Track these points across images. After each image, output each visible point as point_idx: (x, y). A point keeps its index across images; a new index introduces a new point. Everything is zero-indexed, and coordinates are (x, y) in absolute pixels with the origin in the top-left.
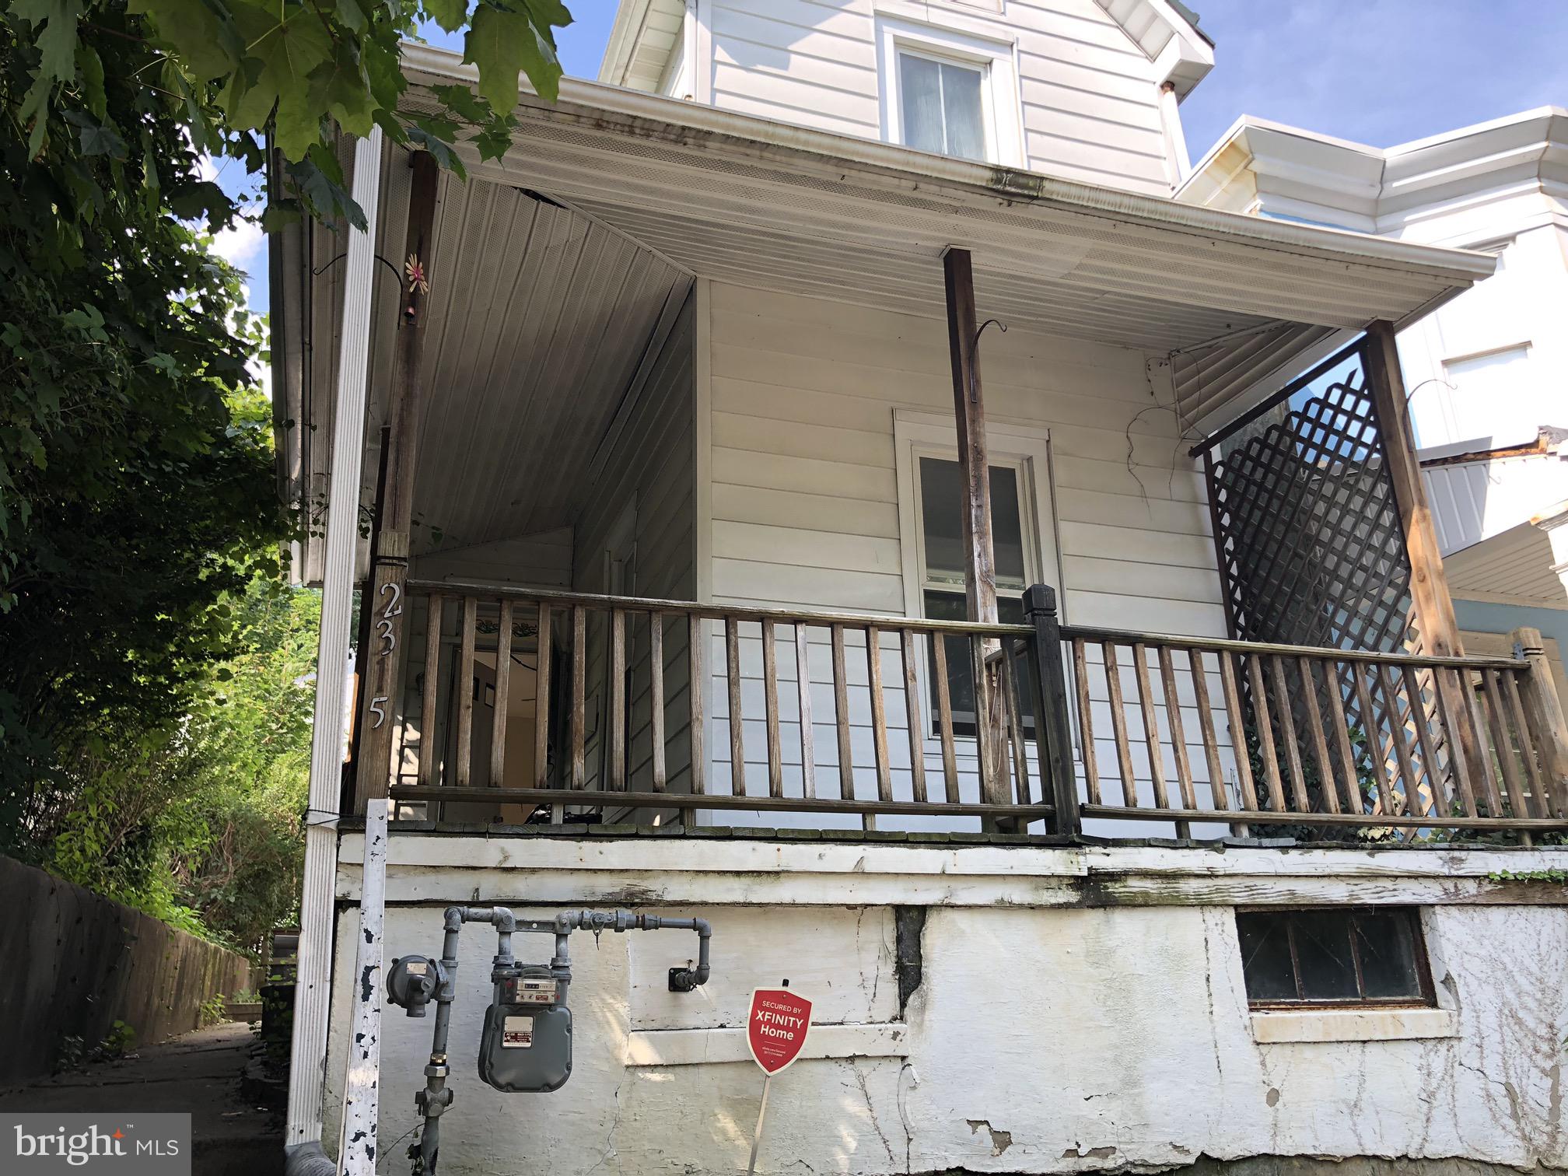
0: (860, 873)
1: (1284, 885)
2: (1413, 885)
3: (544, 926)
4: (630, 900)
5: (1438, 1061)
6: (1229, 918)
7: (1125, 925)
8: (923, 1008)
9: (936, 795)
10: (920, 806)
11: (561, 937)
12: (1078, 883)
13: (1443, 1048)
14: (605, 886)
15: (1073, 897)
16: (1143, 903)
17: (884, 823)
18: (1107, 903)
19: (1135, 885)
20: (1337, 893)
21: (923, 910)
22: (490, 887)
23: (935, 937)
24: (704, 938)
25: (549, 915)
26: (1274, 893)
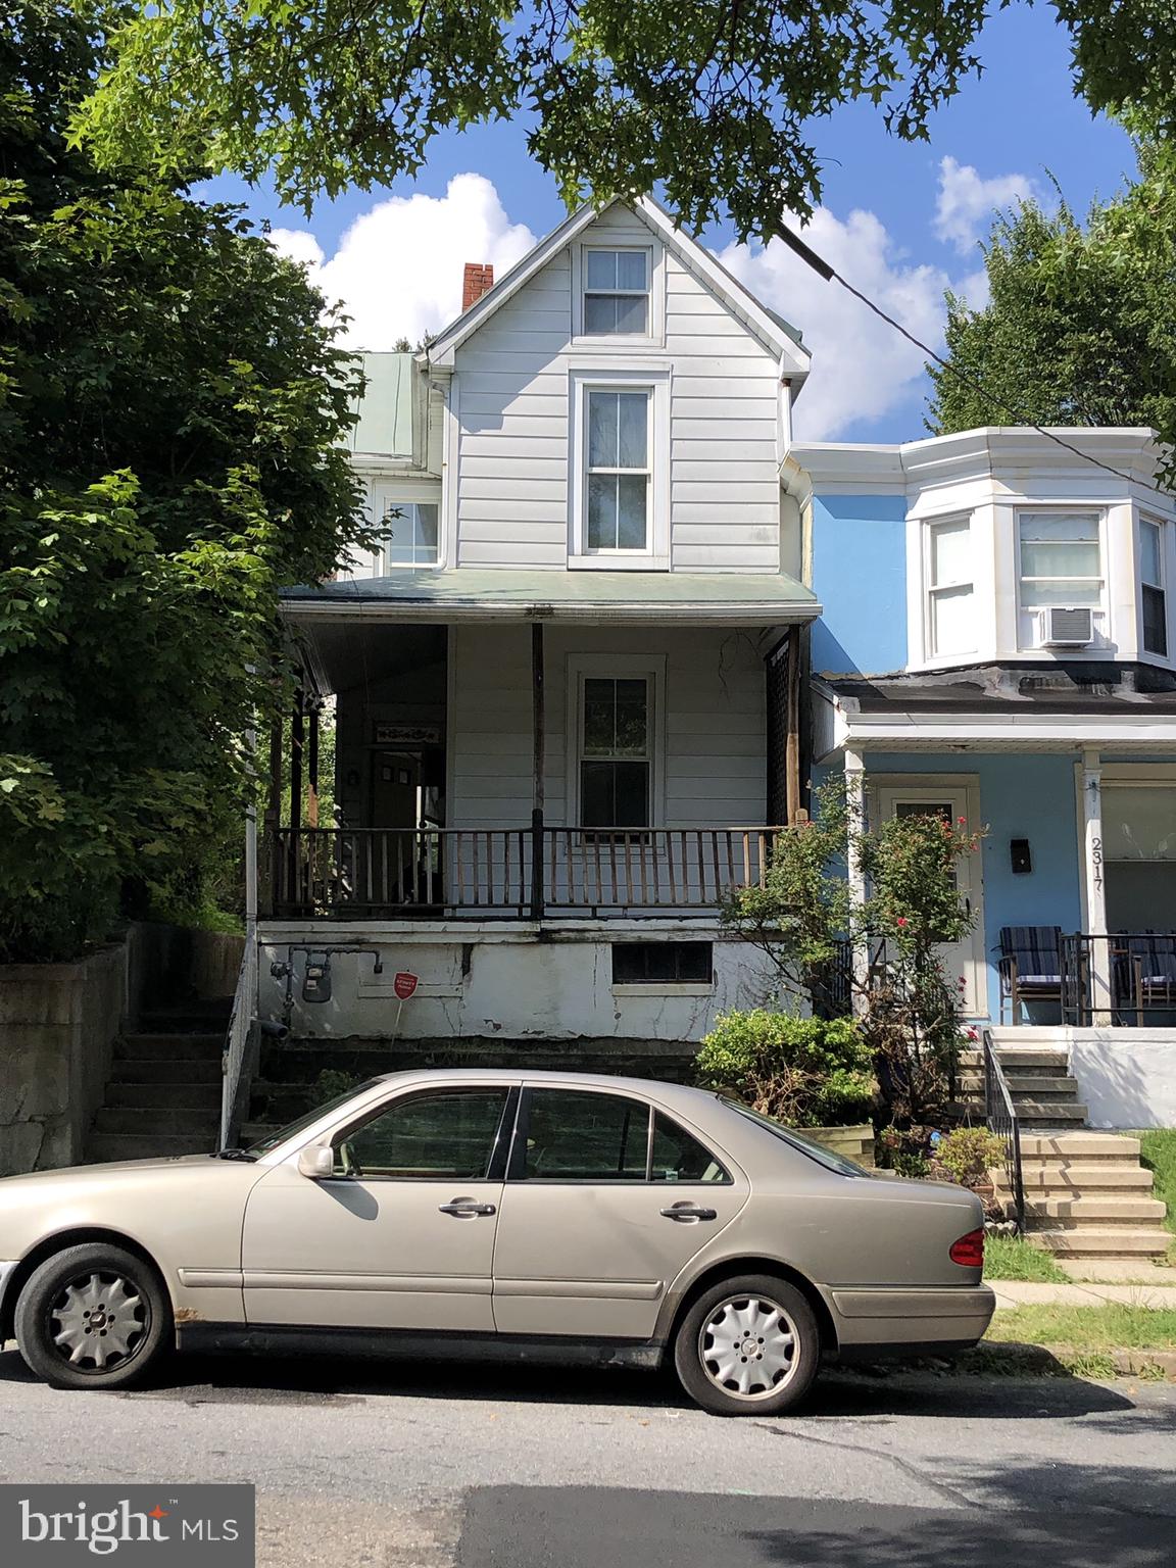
0: (444, 932)
1: (636, 934)
2: (703, 933)
3: (322, 952)
4: (358, 942)
5: (701, 1005)
6: (609, 948)
7: (559, 950)
8: (470, 980)
9: (484, 900)
10: (476, 905)
11: (328, 956)
12: (537, 934)
13: (705, 1000)
14: (349, 937)
15: (535, 939)
16: (568, 941)
17: (459, 913)
18: (553, 942)
19: (565, 934)
20: (663, 937)
21: (472, 945)
22: (308, 938)
23: (476, 955)
24: (378, 956)
25: (324, 948)
26: (630, 937)
